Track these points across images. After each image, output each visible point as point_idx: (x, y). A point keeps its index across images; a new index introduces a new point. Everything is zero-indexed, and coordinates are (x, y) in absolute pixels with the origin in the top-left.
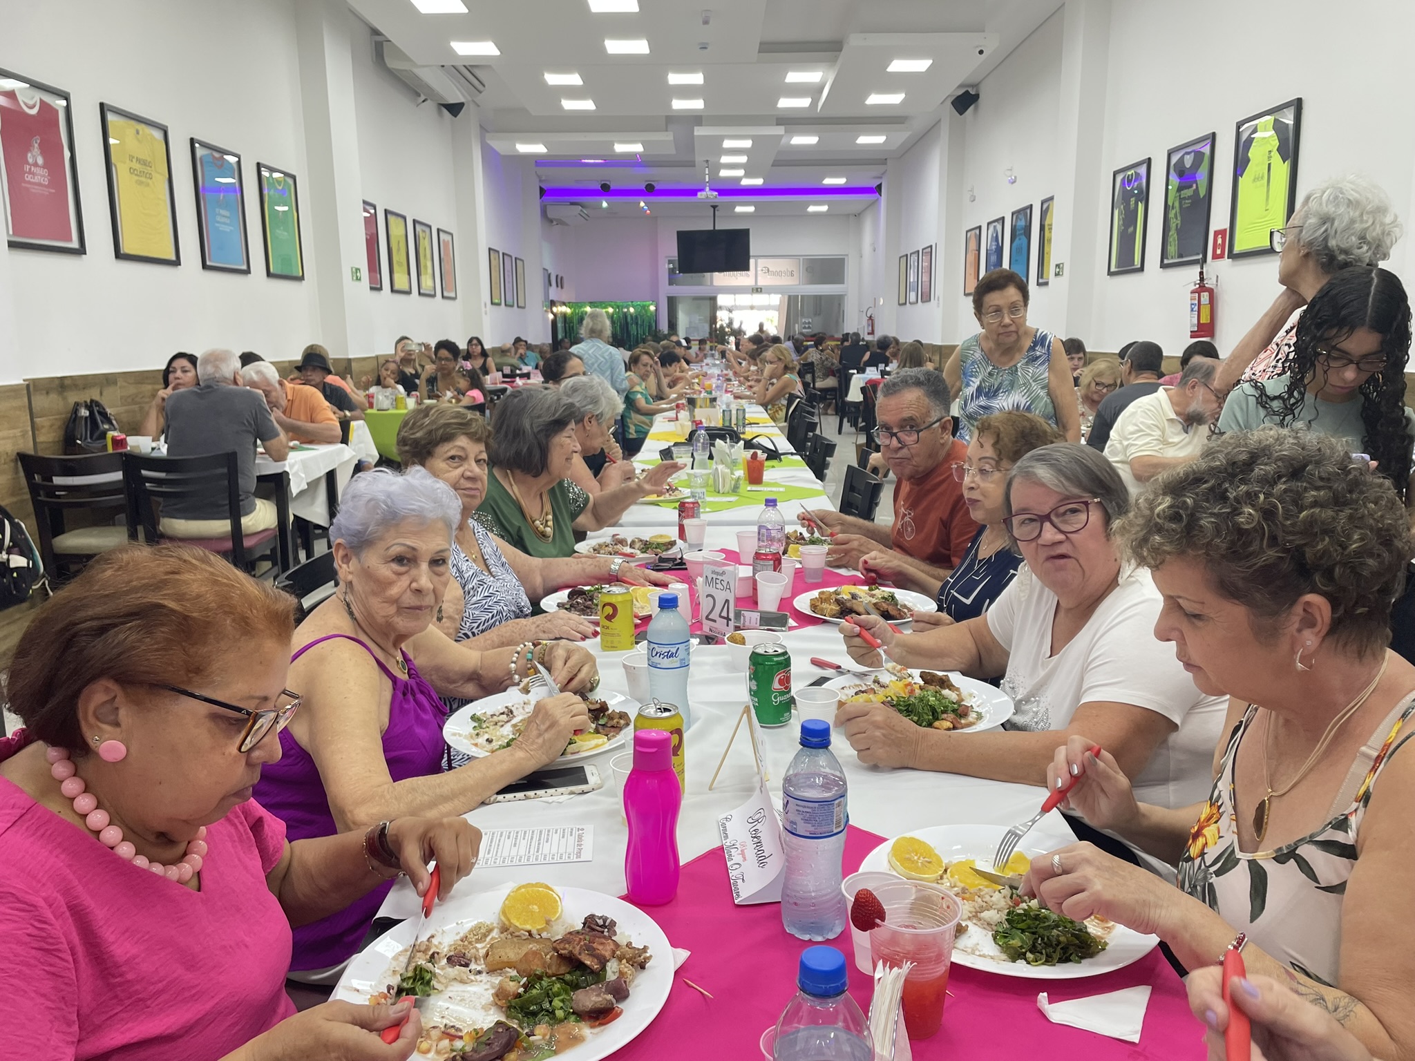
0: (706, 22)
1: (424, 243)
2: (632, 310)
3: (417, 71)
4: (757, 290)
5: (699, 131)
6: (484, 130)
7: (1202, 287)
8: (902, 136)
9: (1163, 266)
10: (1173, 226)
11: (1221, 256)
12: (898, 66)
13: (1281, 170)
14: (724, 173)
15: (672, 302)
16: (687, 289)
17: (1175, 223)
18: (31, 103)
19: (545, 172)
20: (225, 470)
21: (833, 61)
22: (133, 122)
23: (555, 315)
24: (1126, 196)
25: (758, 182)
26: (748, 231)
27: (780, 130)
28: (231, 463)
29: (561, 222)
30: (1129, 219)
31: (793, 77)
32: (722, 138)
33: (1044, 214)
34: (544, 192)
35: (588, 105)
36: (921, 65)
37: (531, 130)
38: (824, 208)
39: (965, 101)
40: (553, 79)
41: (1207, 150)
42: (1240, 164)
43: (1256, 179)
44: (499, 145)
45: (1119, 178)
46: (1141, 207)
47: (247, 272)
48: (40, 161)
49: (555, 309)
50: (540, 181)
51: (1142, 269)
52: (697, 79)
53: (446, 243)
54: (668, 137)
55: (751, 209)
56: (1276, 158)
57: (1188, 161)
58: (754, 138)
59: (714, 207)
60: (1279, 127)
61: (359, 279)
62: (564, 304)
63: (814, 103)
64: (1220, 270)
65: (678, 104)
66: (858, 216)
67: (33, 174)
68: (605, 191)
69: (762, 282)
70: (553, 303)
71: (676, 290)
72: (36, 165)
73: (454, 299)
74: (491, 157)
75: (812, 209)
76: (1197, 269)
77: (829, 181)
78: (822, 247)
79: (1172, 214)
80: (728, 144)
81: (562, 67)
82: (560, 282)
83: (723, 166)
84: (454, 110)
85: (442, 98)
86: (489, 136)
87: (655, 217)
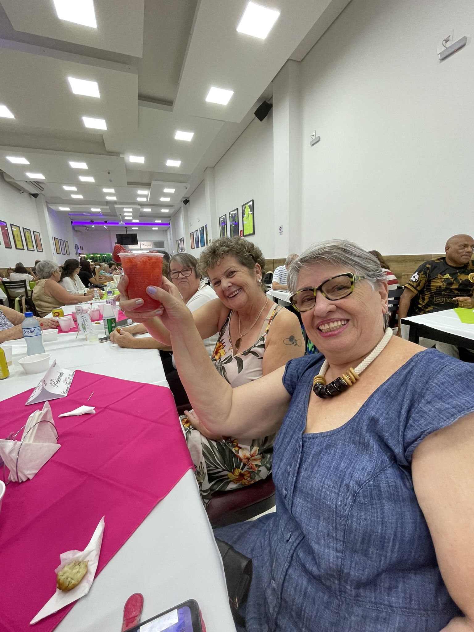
0: (109, 173)
1: (28, 235)
2: (105, 255)
4: (141, 249)
5: (116, 206)
6: (47, 203)
8: (173, 210)
10: (232, 230)
12: (166, 190)
13: (251, 216)
14: (126, 218)
19: (72, 217)
21: (149, 188)
23: (81, 257)
24: (222, 223)
25: (137, 221)
27: (139, 207)
29: (79, 231)
30: (223, 229)
31: (139, 192)
32: (124, 208)
33: (206, 228)
34: (72, 222)
35: (80, 197)
36: (172, 191)
37: (63, 203)
39: (186, 202)
40: (66, 188)
41: (237, 212)
42: (243, 215)
43: (247, 218)
44: (53, 207)
45: (220, 219)
46: (225, 226)
50: (71, 219)
53: (37, 235)
54: (107, 207)
55: (137, 228)
56: (250, 213)
57: (234, 214)
58: (133, 209)
59: (126, 228)
61: (0, 244)
62: (84, 254)
66: (166, 231)
68: (92, 222)
69: (143, 247)
73: (42, 252)
74: (50, 211)
77: (157, 221)
79: (232, 227)
80: (125, 210)
81: (69, 184)
82: (82, 248)
83: (126, 216)
84: (35, 195)
85: (30, 192)
86: (49, 204)
87: (110, 231)
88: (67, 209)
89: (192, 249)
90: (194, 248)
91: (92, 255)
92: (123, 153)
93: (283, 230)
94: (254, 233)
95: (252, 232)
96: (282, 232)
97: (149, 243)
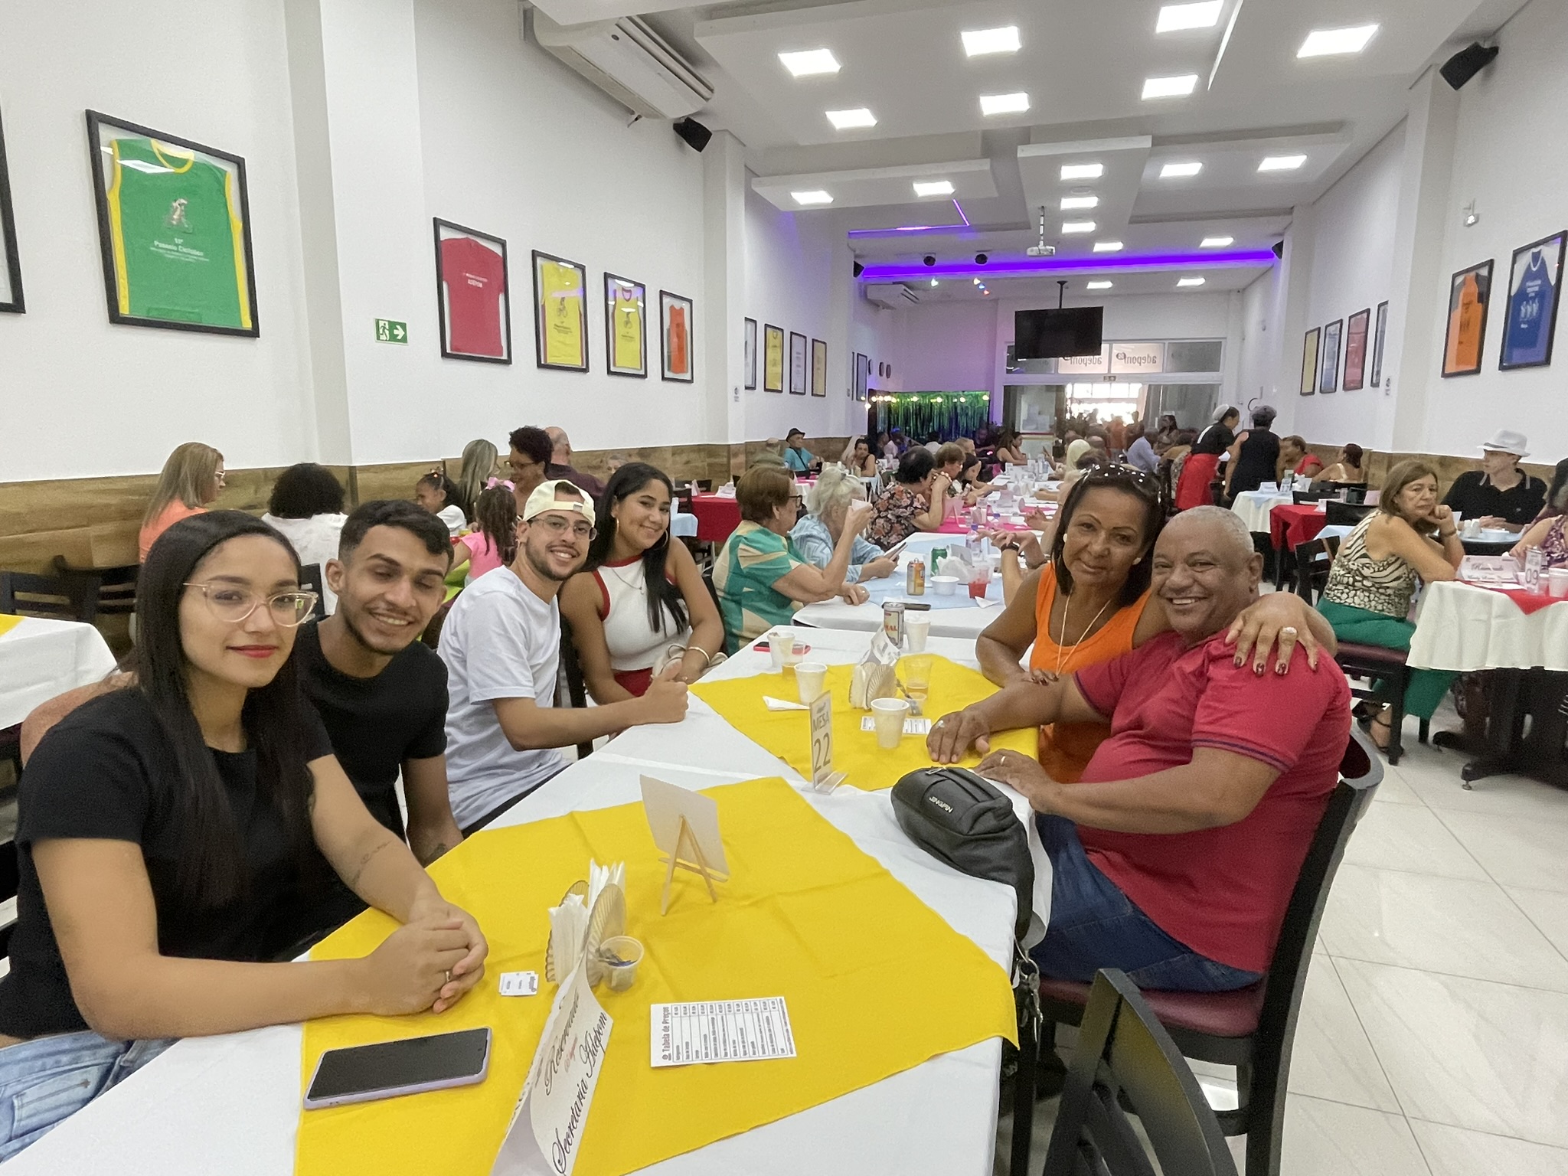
1: (627, 306)
2: (963, 400)
4: (1110, 378)
5: (1024, 153)
6: (751, 173)
14: (1068, 228)
15: (1011, 395)
16: (1033, 376)
19: (859, 244)
25: (1115, 247)
26: (1100, 309)
27: (1144, 141)
29: (883, 305)
32: (1061, 161)
34: (858, 269)
35: (865, 118)
38: (1200, 281)
40: (795, 64)
49: (874, 399)
50: (856, 256)
52: (1010, 39)
54: (982, 166)
55: (1108, 285)
58: (1107, 161)
59: (1062, 283)
61: (398, 338)
62: (888, 393)
63: (1201, 85)
65: (989, 106)
66: (1242, 292)
68: (930, 265)
69: (1118, 368)
70: (872, 392)
71: (1015, 379)
73: (691, 381)
75: (1183, 282)
77: (1209, 243)
78: (1192, 328)
80: (1067, 172)
82: (886, 371)
84: (696, 136)
91: (915, 399)
97: (1151, 349)
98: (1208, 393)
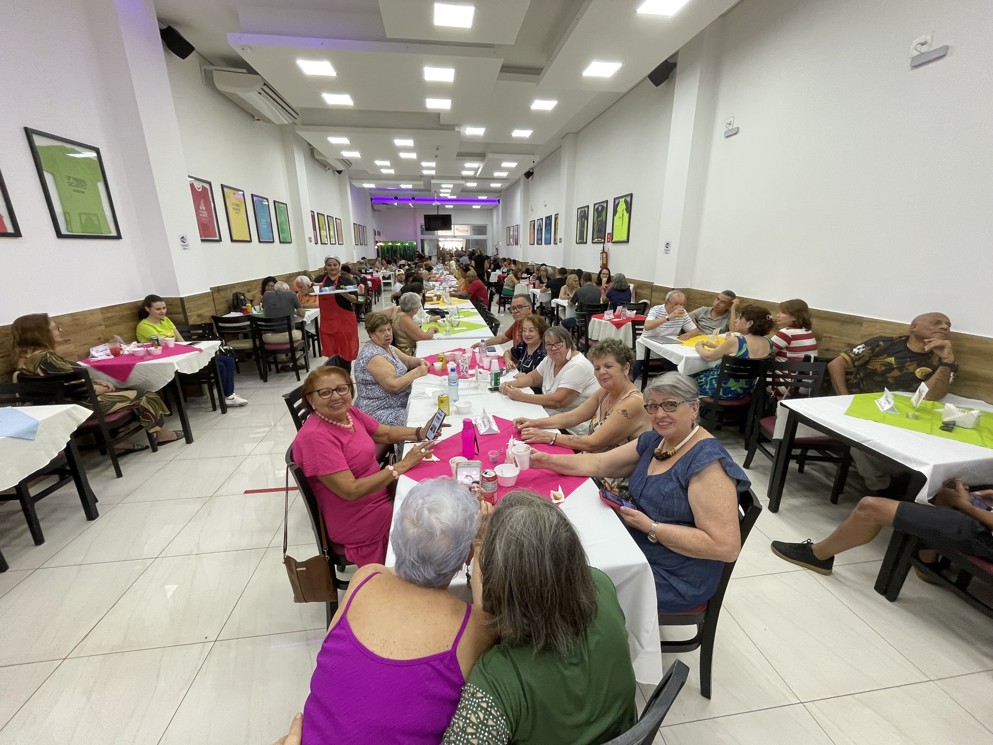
0: (437, 149)
1: (331, 223)
2: (407, 244)
3: (327, 160)
4: (455, 237)
5: (433, 181)
6: (351, 178)
7: (603, 252)
8: (507, 185)
9: (593, 243)
11: (609, 242)
12: (505, 164)
13: (626, 216)
14: (441, 195)
15: (422, 241)
16: (427, 236)
17: (596, 229)
18: (199, 187)
19: (373, 193)
20: (286, 322)
21: (483, 160)
22: (232, 190)
24: (582, 217)
25: (455, 197)
26: (450, 216)
27: (462, 182)
28: (288, 318)
29: (378, 211)
30: (582, 225)
31: (467, 165)
32: (442, 184)
33: (556, 219)
34: (372, 199)
35: (392, 171)
36: (513, 165)
37: (370, 179)
38: (479, 207)
39: (529, 174)
40: (378, 163)
41: (605, 205)
42: (615, 212)
43: (619, 218)
44: (357, 184)
45: (579, 210)
46: (586, 221)
47: (273, 242)
48: (204, 209)
49: (378, 244)
50: (371, 195)
51: (586, 243)
52: (433, 164)
53: (339, 223)
54: (421, 183)
55: (452, 206)
56: (625, 212)
57: (600, 208)
58: (454, 184)
59: (438, 206)
60: (626, 201)
61: (311, 241)
62: (381, 242)
63: (476, 173)
64: (609, 246)
65: (425, 172)
66: (491, 210)
67: (202, 213)
68: (396, 199)
69: (457, 234)
70: (377, 242)
71: (424, 237)
72: (203, 210)
73: (342, 244)
74: (352, 187)
75: (474, 207)
76: (602, 245)
77: (480, 198)
78: (479, 221)
79: (595, 225)
80: (443, 186)
81: (383, 158)
82: (379, 234)
83: (441, 193)
84: (340, 172)
85: (335, 168)
86: (352, 181)
87: (415, 209)
88: (373, 186)
89: (530, 244)
90: (534, 244)
91: (390, 244)
92: (459, 125)
93: (671, 248)
94: (628, 241)
95: (625, 239)
96: (668, 250)
97: (466, 228)
98: (484, 242)
